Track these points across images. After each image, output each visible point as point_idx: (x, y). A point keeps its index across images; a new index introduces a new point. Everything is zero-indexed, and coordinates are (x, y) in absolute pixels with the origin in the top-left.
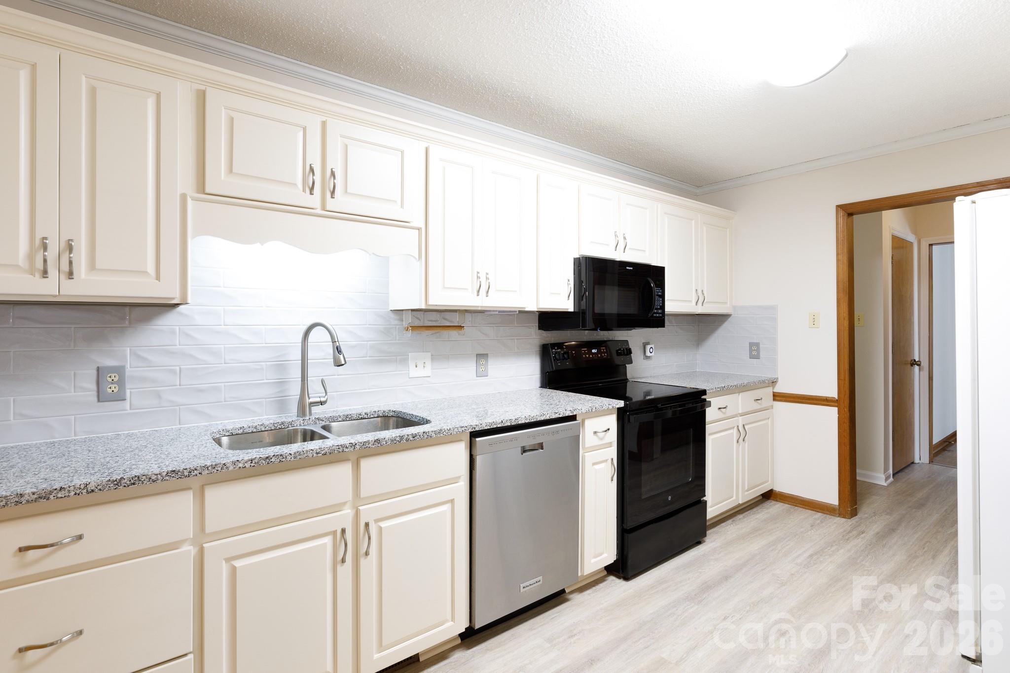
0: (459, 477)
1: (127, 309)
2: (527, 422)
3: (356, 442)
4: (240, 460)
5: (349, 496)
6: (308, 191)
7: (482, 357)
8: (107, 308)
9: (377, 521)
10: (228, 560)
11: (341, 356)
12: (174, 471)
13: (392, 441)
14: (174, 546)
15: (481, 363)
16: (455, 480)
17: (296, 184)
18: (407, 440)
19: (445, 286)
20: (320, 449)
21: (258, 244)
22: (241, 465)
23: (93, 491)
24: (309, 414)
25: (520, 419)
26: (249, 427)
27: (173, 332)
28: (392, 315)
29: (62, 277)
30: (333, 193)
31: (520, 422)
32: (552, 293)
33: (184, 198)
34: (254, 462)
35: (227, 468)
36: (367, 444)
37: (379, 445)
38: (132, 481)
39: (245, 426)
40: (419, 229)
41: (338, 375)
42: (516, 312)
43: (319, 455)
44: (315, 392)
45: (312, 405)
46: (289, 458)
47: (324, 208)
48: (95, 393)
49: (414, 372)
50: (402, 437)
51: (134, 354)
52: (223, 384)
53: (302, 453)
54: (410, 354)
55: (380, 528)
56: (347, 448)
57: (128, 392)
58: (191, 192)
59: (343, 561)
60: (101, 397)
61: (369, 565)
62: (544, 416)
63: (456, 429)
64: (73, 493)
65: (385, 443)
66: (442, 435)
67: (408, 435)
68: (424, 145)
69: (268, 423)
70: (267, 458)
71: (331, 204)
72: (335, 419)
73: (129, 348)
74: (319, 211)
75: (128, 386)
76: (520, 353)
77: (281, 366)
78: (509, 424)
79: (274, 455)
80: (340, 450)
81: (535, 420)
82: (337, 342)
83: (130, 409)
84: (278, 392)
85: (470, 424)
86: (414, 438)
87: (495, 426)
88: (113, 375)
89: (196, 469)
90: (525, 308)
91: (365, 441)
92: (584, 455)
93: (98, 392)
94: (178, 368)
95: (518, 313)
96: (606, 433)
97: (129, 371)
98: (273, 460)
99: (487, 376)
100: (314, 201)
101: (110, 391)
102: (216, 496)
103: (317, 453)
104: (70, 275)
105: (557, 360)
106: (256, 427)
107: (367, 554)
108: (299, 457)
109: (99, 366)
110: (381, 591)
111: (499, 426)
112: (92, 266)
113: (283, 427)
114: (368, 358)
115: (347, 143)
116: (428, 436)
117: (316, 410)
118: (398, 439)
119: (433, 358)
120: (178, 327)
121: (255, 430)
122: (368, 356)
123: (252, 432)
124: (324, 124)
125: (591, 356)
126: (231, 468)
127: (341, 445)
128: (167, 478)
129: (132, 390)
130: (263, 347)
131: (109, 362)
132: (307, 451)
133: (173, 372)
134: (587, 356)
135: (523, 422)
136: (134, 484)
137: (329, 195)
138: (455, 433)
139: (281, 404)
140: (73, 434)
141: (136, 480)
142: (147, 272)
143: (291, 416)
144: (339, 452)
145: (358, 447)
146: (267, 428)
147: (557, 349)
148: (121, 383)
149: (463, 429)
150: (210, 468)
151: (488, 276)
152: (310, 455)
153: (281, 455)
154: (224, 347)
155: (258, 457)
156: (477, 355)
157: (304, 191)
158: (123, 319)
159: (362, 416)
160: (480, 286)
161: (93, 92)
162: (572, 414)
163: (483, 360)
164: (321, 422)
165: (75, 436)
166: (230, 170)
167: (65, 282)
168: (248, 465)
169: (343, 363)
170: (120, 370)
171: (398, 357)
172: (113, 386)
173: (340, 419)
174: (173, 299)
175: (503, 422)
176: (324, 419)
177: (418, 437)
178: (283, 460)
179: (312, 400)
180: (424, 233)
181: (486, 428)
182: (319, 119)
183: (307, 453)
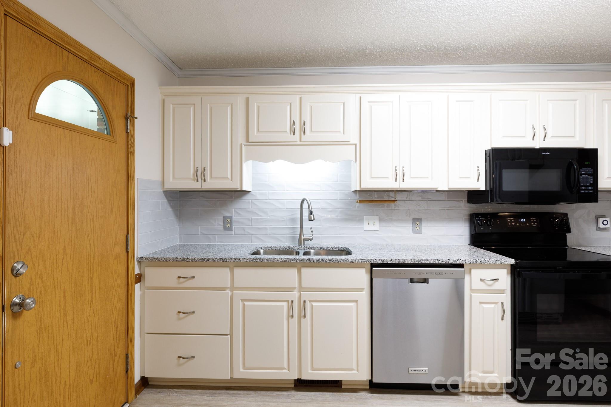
0: (363, 289)
1: (233, 193)
2: (412, 263)
3: (297, 258)
4: (245, 258)
5: (297, 286)
6: (292, 134)
7: (417, 221)
8: (227, 193)
9: (311, 301)
10: (243, 300)
11: (312, 216)
12: (221, 258)
13: (317, 261)
14: (224, 289)
15: (417, 224)
16: (361, 290)
17: (286, 131)
18: (326, 262)
19: (372, 177)
20: (279, 259)
21: (272, 162)
22: (245, 260)
23: (196, 261)
24: (303, 244)
25: (406, 260)
26: (274, 247)
27: (249, 202)
28: (353, 194)
29: (202, 181)
30: (304, 132)
31: (406, 262)
32: (460, 177)
33: (241, 145)
34: (250, 260)
35: (240, 260)
36: (303, 260)
37: (310, 262)
38: (208, 260)
39: (272, 246)
40: (355, 145)
41: (322, 226)
42: (434, 191)
43: (279, 262)
44: (307, 234)
45: (305, 240)
46: (265, 261)
47: (301, 141)
48: (223, 226)
49: (367, 227)
50: (323, 260)
51: (236, 211)
52: (268, 227)
53: (271, 259)
54: (364, 216)
55: (312, 306)
56: (292, 260)
57: (233, 227)
58: (244, 142)
59: (292, 316)
60: (225, 229)
61: (307, 323)
62: (428, 261)
63: (357, 260)
64: (191, 261)
65: (313, 261)
66: (348, 262)
67: (326, 259)
68: (358, 96)
69: (283, 246)
70: (256, 259)
71: (304, 138)
72: (315, 248)
73: (234, 209)
74: (299, 143)
75: (234, 224)
76: (451, 219)
77: (293, 220)
78: (397, 262)
79: (259, 259)
80: (289, 261)
81: (420, 263)
82: (311, 209)
83: (234, 234)
84: (292, 232)
85: (367, 259)
86: (330, 261)
87: (386, 262)
88: (228, 220)
89: (229, 259)
90: (437, 188)
91: (302, 258)
92: (471, 294)
93: (224, 226)
94: (251, 218)
95: (435, 191)
96: (495, 282)
97: (234, 219)
98: (258, 260)
99: (422, 233)
100: (296, 138)
101: (227, 226)
102: (238, 271)
103: (278, 261)
104: (205, 181)
105: (480, 226)
106: (277, 248)
107: (305, 316)
108: (270, 261)
109: (225, 216)
110: (313, 338)
111: (389, 262)
112: (211, 177)
113: (289, 249)
114: (339, 218)
115: (312, 106)
116: (338, 261)
117: (306, 242)
118: (320, 260)
119: (381, 220)
120: (251, 200)
121: (276, 249)
122: (339, 216)
123: (275, 250)
124: (301, 98)
125: (518, 224)
126: (242, 261)
127: (290, 259)
128: (219, 261)
129: (235, 226)
130: (285, 210)
131: (228, 214)
132: (273, 259)
133: (249, 220)
134: (513, 224)
135: (409, 262)
136: (208, 261)
137: (302, 133)
138: (357, 262)
139: (293, 238)
140: (216, 242)
141: (209, 260)
142: (228, 178)
143: (294, 245)
144: (289, 262)
145: (298, 261)
146: (282, 249)
147: (481, 218)
148: (231, 223)
149: (362, 261)
150: (234, 259)
151: (403, 168)
152: (275, 261)
153: (262, 259)
154: (269, 210)
155: (252, 258)
156: (413, 219)
157: (291, 134)
158: (232, 197)
159: (329, 249)
160: (397, 175)
161: (211, 109)
162: (455, 263)
163: (417, 223)
164: (307, 249)
165: (217, 243)
166: (258, 131)
167: (204, 183)
168: (248, 261)
169: (313, 219)
170: (231, 218)
171: (357, 218)
172: (228, 224)
173: (318, 249)
174: (238, 188)
175: (393, 260)
176: (309, 248)
177: (332, 261)
178: (263, 261)
179: (305, 237)
180: (358, 147)
181: (379, 262)
182: (298, 97)
183: (273, 260)
